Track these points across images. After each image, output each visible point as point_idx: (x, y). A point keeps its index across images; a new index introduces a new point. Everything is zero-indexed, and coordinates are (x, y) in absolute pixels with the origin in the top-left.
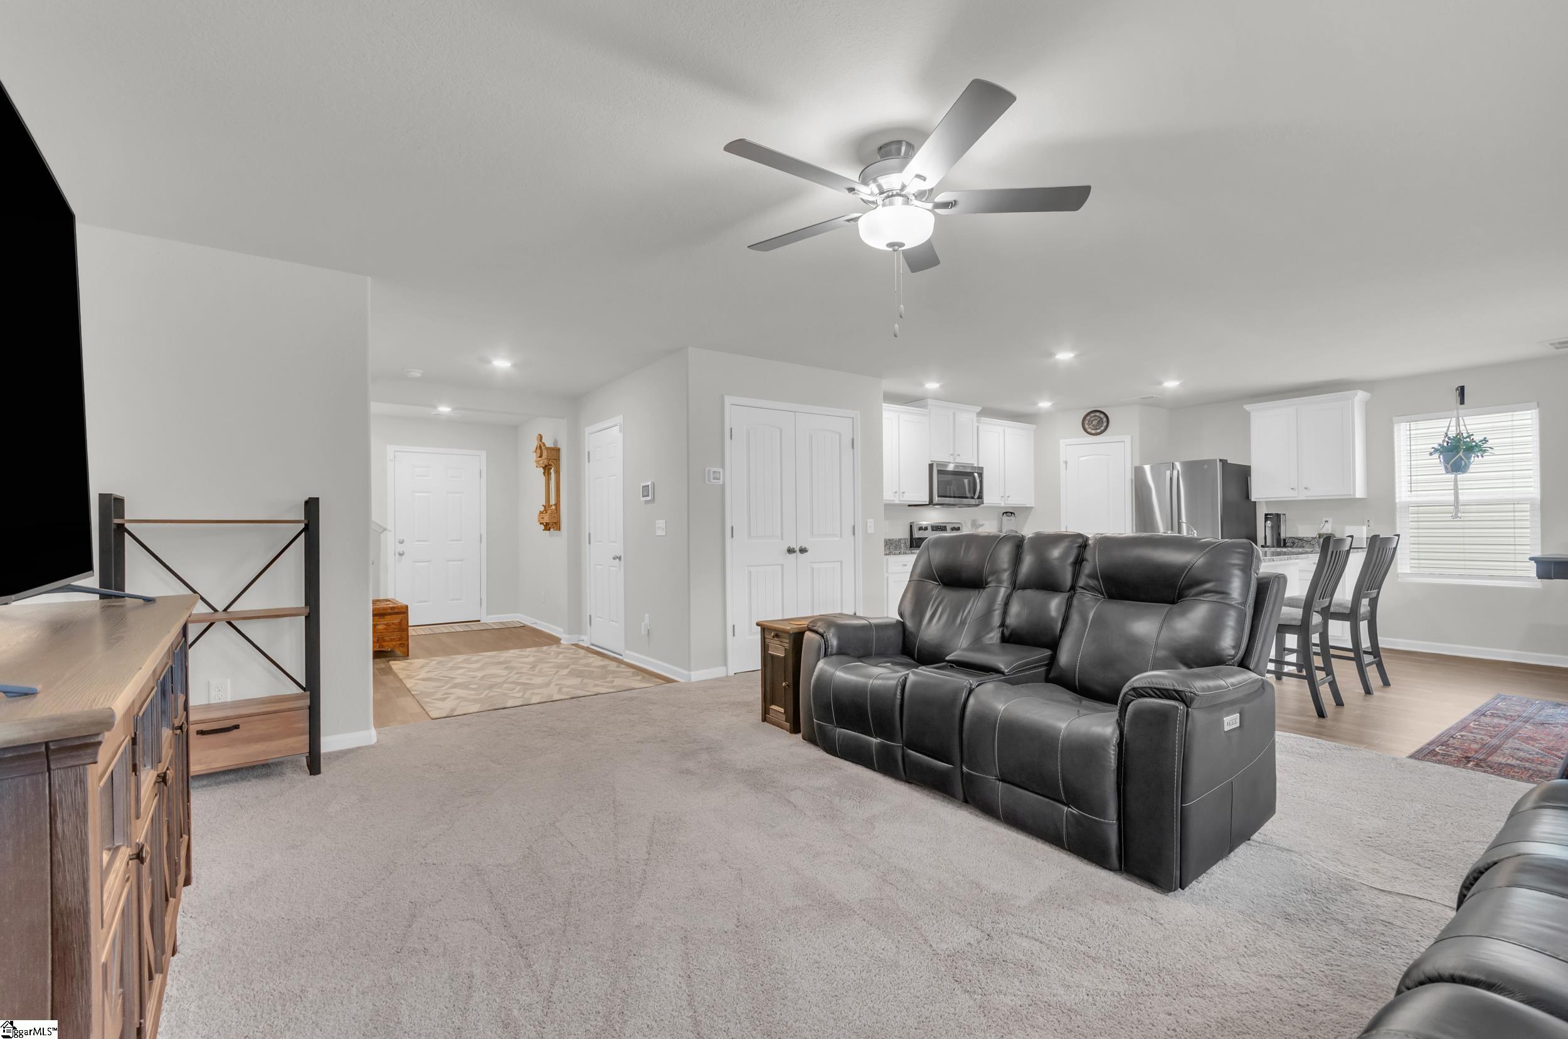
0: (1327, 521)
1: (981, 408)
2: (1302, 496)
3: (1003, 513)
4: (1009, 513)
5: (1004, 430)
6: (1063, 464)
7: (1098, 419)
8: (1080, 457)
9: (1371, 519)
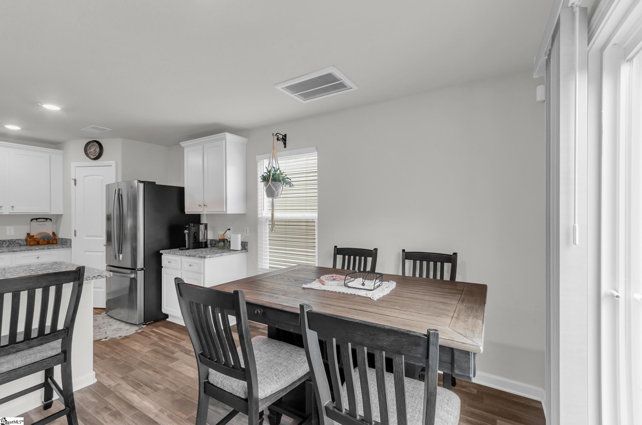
0: (229, 229)
3: (33, 219)
6: (73, 182)
7: (95, 148)
8: (85, 177)
9: (247, 228)
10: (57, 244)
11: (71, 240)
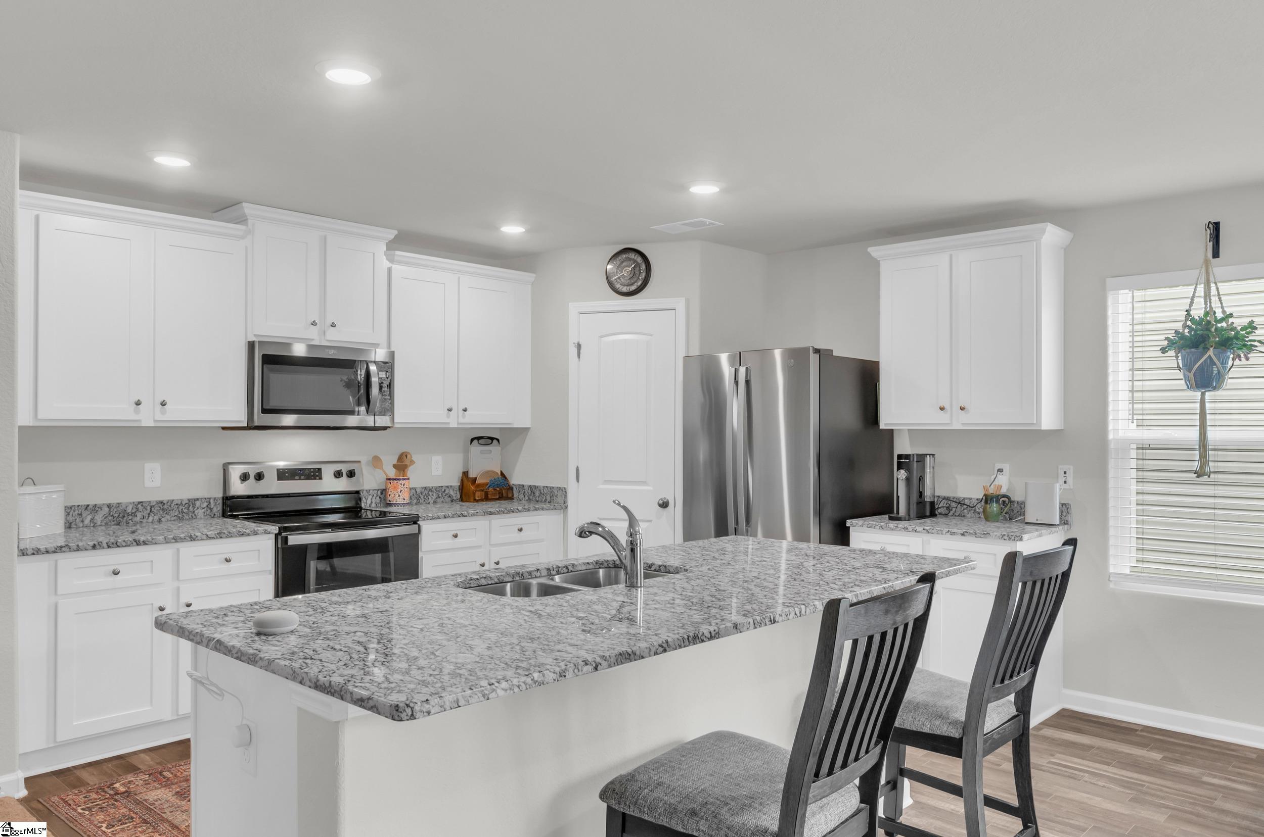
0: (1000, 470)
1: (396, 232)
2: (959, 422)
3: (472, 440)
4: (485, 439)
5: (459, 278)
6: (574, 351)
7: (633, 266)
8: (601, 337)
9: (1069, 469)
10: (513, 499)
11: (564, 491)
